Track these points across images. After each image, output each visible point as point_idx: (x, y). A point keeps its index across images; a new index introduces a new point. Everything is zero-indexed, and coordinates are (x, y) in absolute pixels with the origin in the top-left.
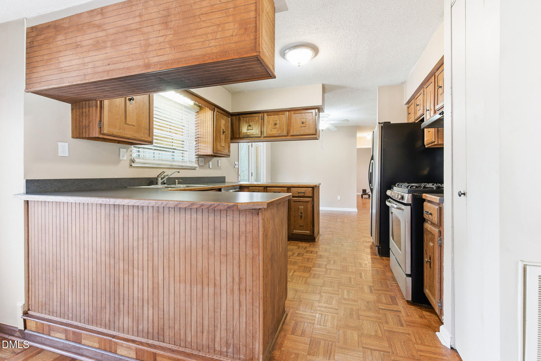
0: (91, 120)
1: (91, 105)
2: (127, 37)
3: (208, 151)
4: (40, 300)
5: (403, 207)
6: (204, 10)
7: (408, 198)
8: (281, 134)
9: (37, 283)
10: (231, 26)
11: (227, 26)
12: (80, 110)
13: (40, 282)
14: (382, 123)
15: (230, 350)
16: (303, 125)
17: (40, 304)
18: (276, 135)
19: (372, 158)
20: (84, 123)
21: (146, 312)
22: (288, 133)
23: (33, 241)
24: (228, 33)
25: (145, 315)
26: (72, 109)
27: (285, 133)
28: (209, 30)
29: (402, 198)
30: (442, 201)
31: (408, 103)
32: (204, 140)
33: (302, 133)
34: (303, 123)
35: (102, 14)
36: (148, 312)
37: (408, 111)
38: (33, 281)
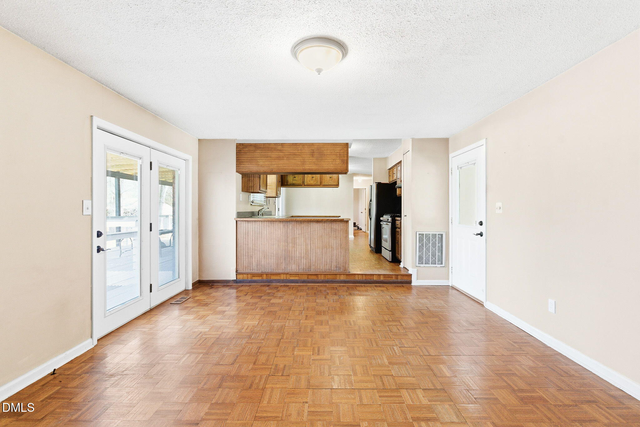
0: (255, 183)
1: (255, 176)
2: (294, 157)
3: (273, 194)
4: (244, 265)
5: (388, 223)
6: (328, 153)
7: (390, 219)
8: (316, 184)
9: (242, 258)
10: (338, 160)
11: (337, 160)
12: (248, 178)
13: (245, 257)
14: (377, 183)
15: (338, 269)
16: (330, 179)
17: (244, 267)
18: (313, 184)
19: (371, 201)
20: (250, 185)
21: (302, 261)
22: (321, 183)
23: (240, 240)
24: (337, 163)
25: (302, 263)
26: (242, 178)
27: (319, 183)
28: (330, 160)
29: (388, 220)
30: (401, 219)
31: (390, 169)
32: (270, 187)
33: (330, 184)
34: (330, 178)
35: (282, 146)
36: (304, 261)
37: (389, 174)
38: (240, 257)
